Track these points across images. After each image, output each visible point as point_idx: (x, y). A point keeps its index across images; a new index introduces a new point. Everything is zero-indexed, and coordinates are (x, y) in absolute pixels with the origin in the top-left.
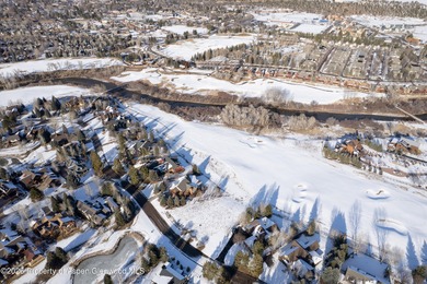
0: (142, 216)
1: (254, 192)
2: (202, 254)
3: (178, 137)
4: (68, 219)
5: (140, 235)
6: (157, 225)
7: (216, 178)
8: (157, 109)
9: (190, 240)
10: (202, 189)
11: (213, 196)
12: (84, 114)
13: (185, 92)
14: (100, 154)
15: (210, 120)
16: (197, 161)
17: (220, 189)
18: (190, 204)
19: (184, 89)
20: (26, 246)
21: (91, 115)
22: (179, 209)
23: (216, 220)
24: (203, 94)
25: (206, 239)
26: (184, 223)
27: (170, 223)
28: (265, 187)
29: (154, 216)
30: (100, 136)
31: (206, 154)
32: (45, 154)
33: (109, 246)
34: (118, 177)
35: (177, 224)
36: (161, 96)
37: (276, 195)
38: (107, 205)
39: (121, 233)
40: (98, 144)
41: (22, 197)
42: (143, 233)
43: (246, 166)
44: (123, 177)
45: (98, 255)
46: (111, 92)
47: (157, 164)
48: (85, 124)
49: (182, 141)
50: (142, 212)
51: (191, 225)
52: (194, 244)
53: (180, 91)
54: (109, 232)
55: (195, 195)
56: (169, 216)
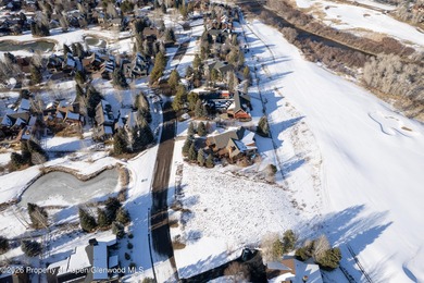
0: (150, 155)
1: (335, 205)
2: (170, 255)
3: (278, 76)
5: (127, 176)
6: (156, 175)
7: (286, 151)
8: (280, 35)
9: (174, 223)
10: (248, 157)
11: (260, 177)
12: (195, 19)
13: (334, 26)
14: (174, 63)
15: (344, 71)
16: (277, 117)
17: (277, 173)
18: (219, 169)
19: (334, 21)
21: (202, 21)
22: (199, 170)
23: (234, 217)
24: (357, 35)
25: (195, 237)
26: (188, 193)
27: (172, 182)
28: (359, 208)
29: (163, 163)
30: (192, 44)
31: (299, 111)
33: (85, 169)
34: (169, 95)
35: (179, 190)
36: (298, 23)
37: (372, 234)
38: (125, 120)
39: (114, 161)
40: (182, 50)
42: (133, 176)
43: (350, 157)
45: (71, 173)
48: (186, 27)
49: (278, 83)
50: (156, 148)
51: (194, 201)
52: (174, 232)
53: (328, 23)
54: (102, 154)
55: (234, 161)
56: (180, 172)
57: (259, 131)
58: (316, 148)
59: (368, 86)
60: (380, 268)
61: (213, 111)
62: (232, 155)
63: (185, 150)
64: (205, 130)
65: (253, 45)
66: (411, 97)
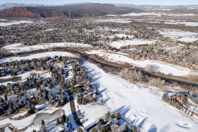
0: (68, 105)
1: (118, 107)
2: (82, 125)
3: (98, 78)
4: (42, 98)
5: (63, 111)
6: (72, 109)
7: (104, 97)
8: (96, 66)
9: (81, 119)
10: (95, 100)
11: (99, 104)
12: (68, 64)
13: (111, 61)
14: (66, 79)
15: (116, 74)
16: (100, 89)
17: (103, 102)
18: (88, 104)
19: (111, 59)
20: (26, 103)
21: (70, 64)
22: (83, 106)
23: (95, 114)
24: (118, 63)
25: (87, 120)
26: (82, 112)
27: (77, 110)
28: (124, 106)
29: (73, 106)
30: (70, 72)
31: (106, 87)
32: (48, 75)
33: (50, 112)
34: (68, 88)
35: (79, 111)
36: (101, 61)
37: (127, 111)
38: (58, 97)
39: (58, 108)
40: (67, 74)
41: (34, 87)
42: (65, 111)
43: (120, 96)
44: (69, 89)
45: (46, 114)
46: (82, 57)
47: (83, 86)
48: (66, 67)
49: (99, 80)
50: (69, 103)
51: (84, 113)
52: (81, 120)
53: (109, 60)
54: (54, 107)
55: (92, 101)
56: (78, 107)
57: (96, 93)
58: (111, 95)
59: (123, 77)
60: (130, 116)
61: (83, 90)
62: (91, 100)
63: (78, 102)
64: (82, 95)
65: (89, 70)
66: (133, 78)
